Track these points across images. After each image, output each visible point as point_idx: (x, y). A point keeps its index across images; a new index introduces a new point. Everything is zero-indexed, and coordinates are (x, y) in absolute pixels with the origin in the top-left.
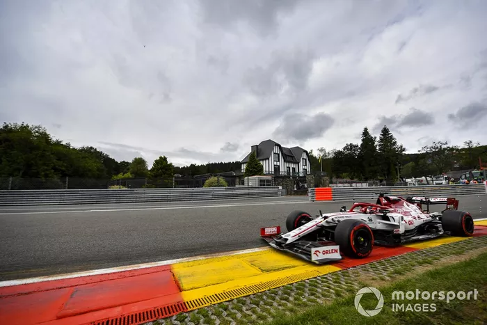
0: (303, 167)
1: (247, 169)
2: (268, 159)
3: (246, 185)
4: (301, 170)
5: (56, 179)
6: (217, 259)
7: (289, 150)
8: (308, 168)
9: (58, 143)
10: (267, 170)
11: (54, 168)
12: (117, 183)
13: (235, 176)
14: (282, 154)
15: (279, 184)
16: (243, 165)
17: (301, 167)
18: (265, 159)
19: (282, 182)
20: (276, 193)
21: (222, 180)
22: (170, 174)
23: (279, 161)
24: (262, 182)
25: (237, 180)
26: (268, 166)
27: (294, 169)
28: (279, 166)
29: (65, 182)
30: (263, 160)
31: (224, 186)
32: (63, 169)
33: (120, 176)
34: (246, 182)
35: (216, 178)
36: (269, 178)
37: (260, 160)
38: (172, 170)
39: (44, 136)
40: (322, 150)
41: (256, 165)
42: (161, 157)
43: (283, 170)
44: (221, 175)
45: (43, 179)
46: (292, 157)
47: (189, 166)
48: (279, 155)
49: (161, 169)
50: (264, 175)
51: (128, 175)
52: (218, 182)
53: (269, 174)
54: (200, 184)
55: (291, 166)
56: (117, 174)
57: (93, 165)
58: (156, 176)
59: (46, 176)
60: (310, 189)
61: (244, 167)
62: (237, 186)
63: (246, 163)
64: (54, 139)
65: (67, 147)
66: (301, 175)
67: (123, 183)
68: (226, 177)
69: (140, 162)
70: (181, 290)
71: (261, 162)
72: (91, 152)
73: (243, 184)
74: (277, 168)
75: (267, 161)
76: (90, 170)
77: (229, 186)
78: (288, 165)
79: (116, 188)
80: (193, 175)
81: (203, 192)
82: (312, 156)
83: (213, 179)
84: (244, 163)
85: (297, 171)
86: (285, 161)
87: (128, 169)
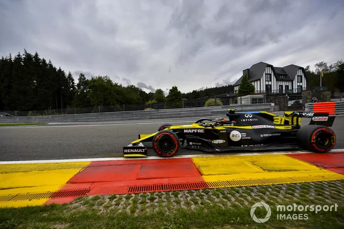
0: (298, 84)
1: (239, 90)
2: (260, 80)
3: (239, 104)
4: (295, 87)
5: (118, 106)
6: (223, 158)
7: (282, 69)
8: (304, 84)
9: (116, 85)
10: (259, 89)
11: (117, 100)
12: (149, 106)
13: (229, 97)
14: (274, 74)
15: (271, 101)
16: (235, 88)
17: (296, 84)
18: (257, 80)
19: (275, 99)
20: (269, 109)
21: (218, 101)
22: (180, 99)
23: (271, 81)
24: (254, 101)
25: (231, 100)
26: (259, 86)
27: (287, 87)
28: (271, 85)
29: (123, 108)
30: (254, 81)
31: (220, 105)
32: (120, 100)
33: (150, 102)
34: (239, 102)
35: (213, 100)
36: (261, 96)
37: (251, 82)
38: (181, 96)
39: (109, 81)
40: (320, 65)
41: (248, 86)
42: (173, 87)
43: (275, 88)
44: (217, 97)
45: (112, 107)
46: (286, 75)
47: (192, 92)
48: (271, 75)
49: (174, 95)
50: (256, 94)
51: (154, 101)
52: (215, 102)
53: (260, 93)
54: (201, 104)
55: (284, 84)
56: (148, 101)
57: (134, 96)
58: (171, 101)
59: (114, 105)
60: (306, 105)
61: (237, 88)
62: (231, 105)
63: (238, 85)
64: (114, 83)
65: (121, 86)
66: (295, 91)
67: (152, 106)
68: (221, 98)
69: (160, 92)
70: (202, 175)
71: (253, 83)
72: (132, 88)
73: (236, 103)
74: (268, 88)
75: (259, 82)
76: (134, 100)
77: (224, 105)
78: (280, 83)
79: (148, 109)
80: (196, 98)
81: (205, 110)
82: (309, 72)
83: (211, 100)
84: (236, 86)
85: (290, 88)
86: (277, 80)
87: (153, 98)
